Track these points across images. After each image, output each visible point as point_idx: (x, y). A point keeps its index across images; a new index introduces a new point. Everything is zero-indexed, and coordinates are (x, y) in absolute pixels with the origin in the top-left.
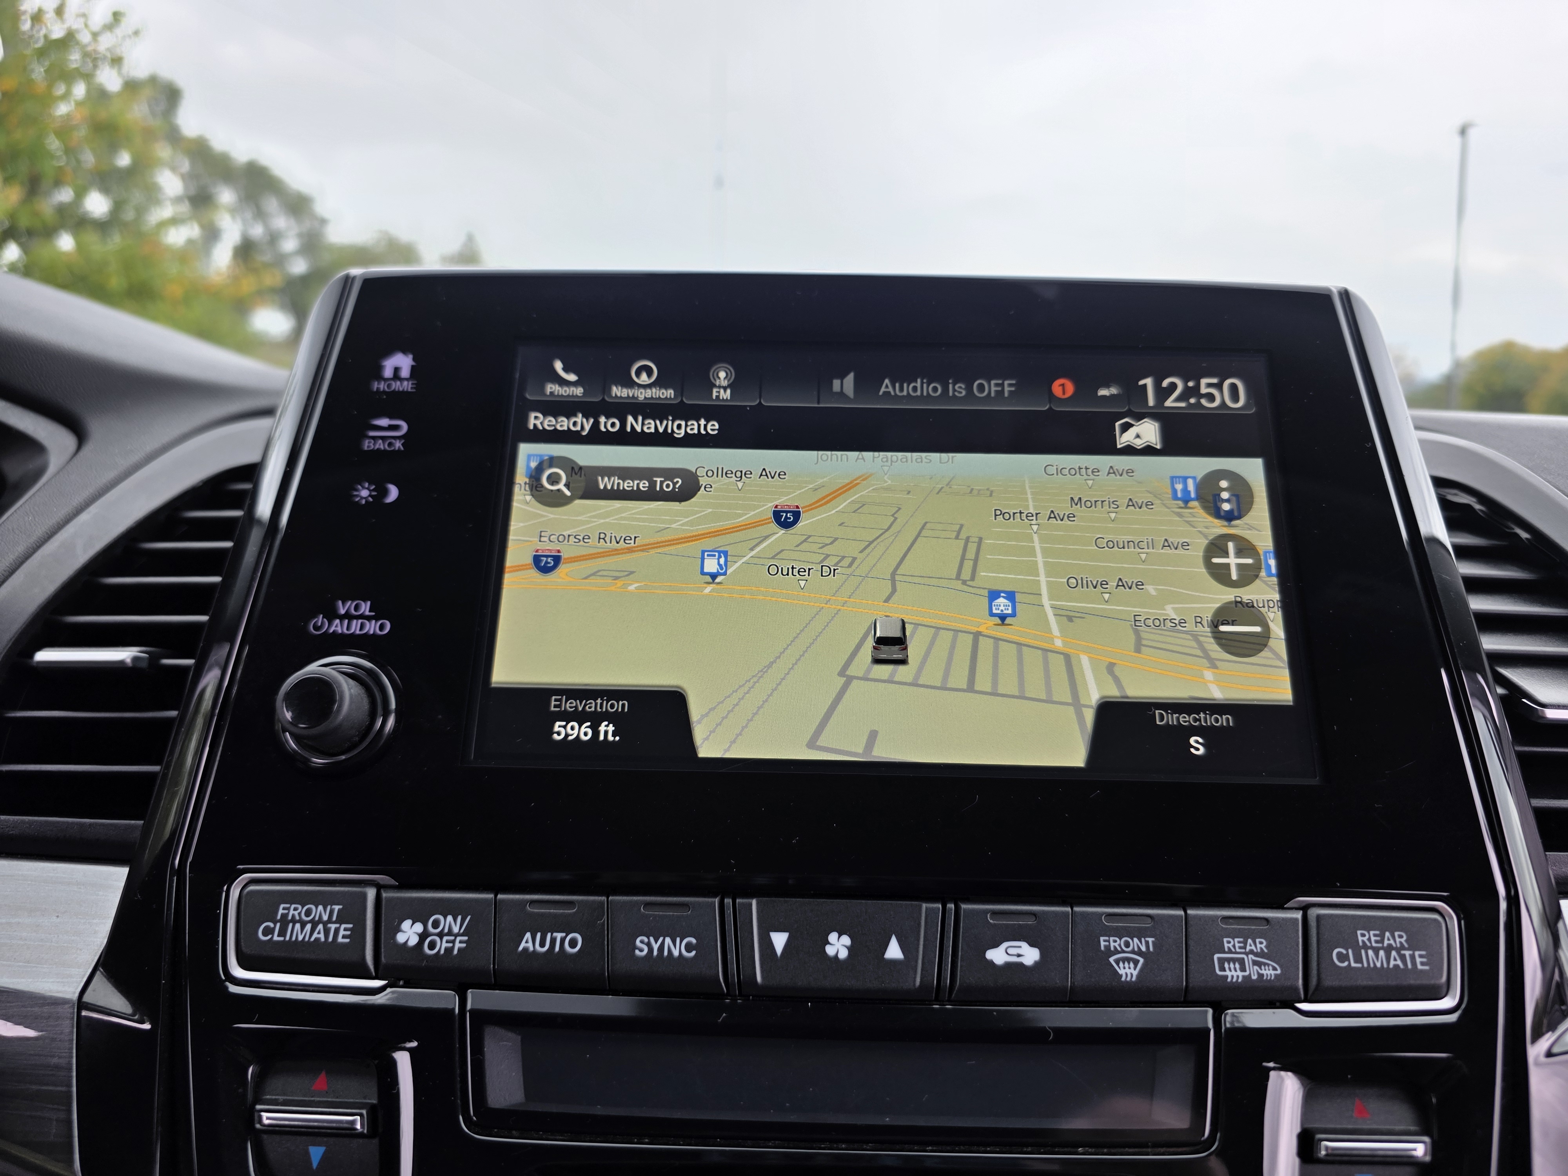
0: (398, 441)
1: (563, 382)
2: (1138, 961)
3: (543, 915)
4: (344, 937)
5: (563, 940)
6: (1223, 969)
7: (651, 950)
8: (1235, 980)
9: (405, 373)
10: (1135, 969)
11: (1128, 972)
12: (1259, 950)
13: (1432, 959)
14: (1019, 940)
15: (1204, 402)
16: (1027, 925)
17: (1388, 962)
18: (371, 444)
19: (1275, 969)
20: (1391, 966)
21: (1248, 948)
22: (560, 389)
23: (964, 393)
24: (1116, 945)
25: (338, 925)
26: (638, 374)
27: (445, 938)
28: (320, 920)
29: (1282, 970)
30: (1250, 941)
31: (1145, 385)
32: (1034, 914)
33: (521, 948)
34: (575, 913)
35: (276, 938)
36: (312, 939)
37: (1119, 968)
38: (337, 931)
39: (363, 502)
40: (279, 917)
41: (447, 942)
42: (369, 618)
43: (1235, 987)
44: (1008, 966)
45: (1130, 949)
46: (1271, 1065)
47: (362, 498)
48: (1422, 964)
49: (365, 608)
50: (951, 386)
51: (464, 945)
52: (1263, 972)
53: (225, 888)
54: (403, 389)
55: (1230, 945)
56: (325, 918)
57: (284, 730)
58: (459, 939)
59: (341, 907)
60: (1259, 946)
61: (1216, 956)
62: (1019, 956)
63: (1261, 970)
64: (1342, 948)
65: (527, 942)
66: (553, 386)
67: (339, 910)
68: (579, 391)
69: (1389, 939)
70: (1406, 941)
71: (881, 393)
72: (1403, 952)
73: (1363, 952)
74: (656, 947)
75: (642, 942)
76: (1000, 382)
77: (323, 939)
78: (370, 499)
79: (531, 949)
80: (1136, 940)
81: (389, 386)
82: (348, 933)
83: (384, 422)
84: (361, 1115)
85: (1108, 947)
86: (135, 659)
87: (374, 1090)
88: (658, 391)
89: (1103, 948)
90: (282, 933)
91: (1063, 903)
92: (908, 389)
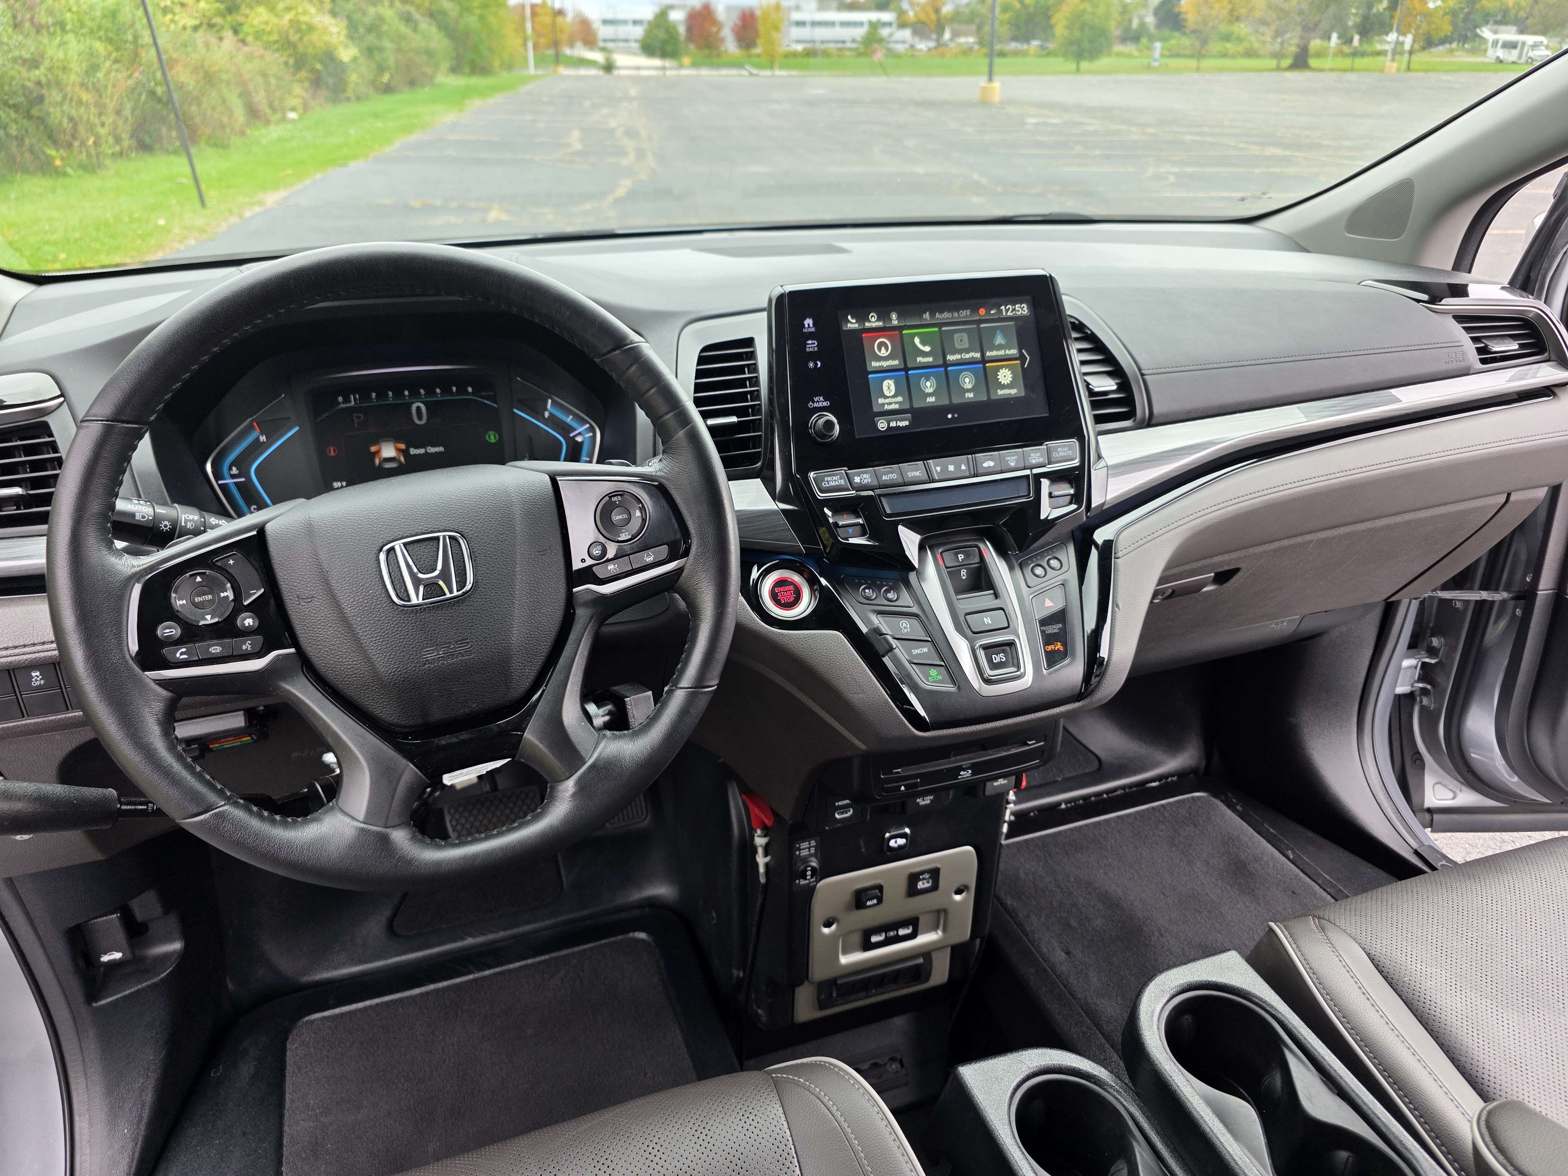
1: (852, 323)
3: (885, 471)
5: (892, 476)
9: (811, 325)
11: (1013, 464)
12: (1038, 455)
13: (1074, 452)
16: (990, 457)
17: (1065, 454)
22: (852, 325)
23: (957, 316)
27: (865, 480)
30: (1036, 453)
31: (1002, 309)
32: (991, 455)
34: (892, 469)
35: (827, 485)
40: (825, 481)
43: (1034, 464)
45: (1012, 459)
46: (1042, 479)
48: (1072, 453)
50: (954, 313)
51: (871, 481)
53: (809, 477)
56: (836, 479)
59: (838, 477)
65: (884, 478)
66: (849, 324)
68: (857, 325)
70: (1068, 449)
71: (936, 317)
72: (1068, 452)
73: (1059, 453)
75: (909, 473)
76: (966, 311)
77: (837, 484)
79: (886, 479)
83: (810, 342)
85: (1007, 460)
86: (737, 420)
88: (878, 323)
91: (996, 451)
92: (943, 315)
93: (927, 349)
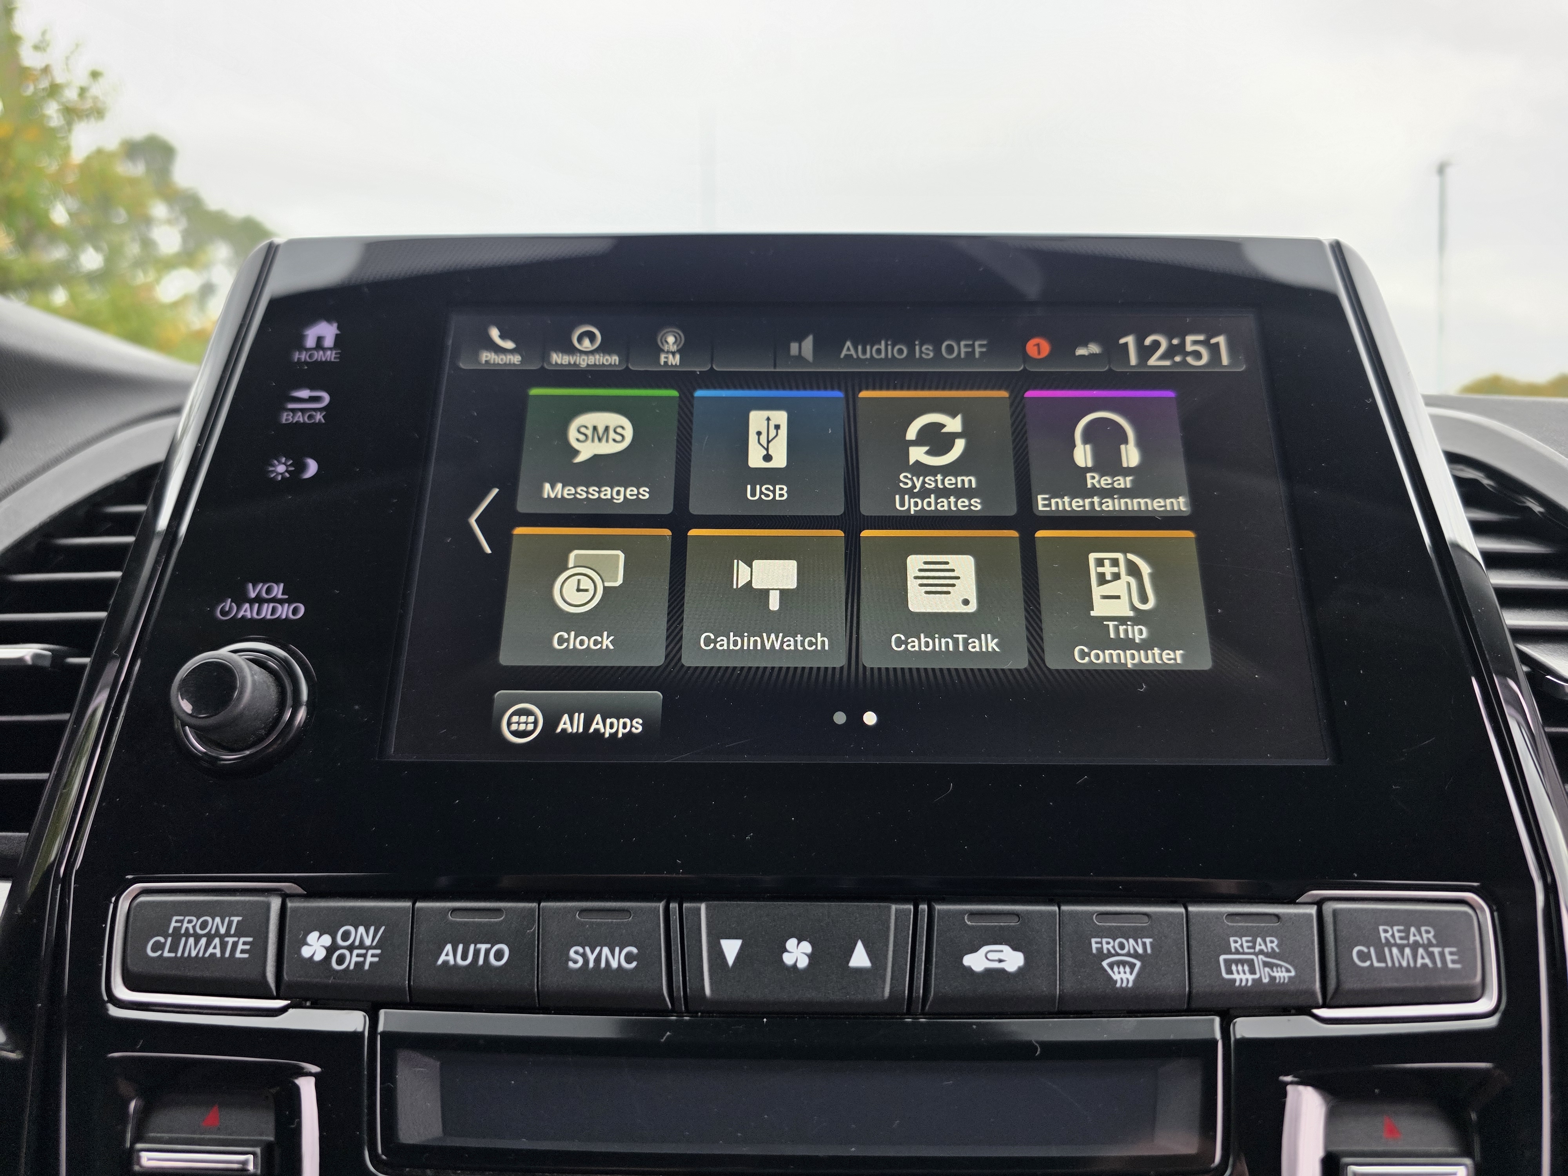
0: (319, 413)
1: (499, 350)
2: (1135, 965)
3: (465, 924)
4: (242, 952)
5: (487, 952)
6: (1230, 972)
7: (586, 961)
9: (329, 342)
10: (1131, 973)
11: (1124, 978)
12: (1270, 950)
13: (1463, 955)
14: (1001, 944)
15: (1190, 360)
16: (1010, 926)
17: (1415, 961)
18: (290, 417)
19: (1288, 971)
20: (1419, 965)
21: (1258, 948)
22: (496, 357)
23: (931, 355)
24: (1110, 947)
25: (236, 939)
26: (580, 340)
27: (356, 952)
28: (217, 933)
29: (1296, 972)
30: (1259, 940)
31: (1126, 344)
32: (1017, 914)
33: (440, 962)
34: (502, 921)
35: (166, 954)
36: (207, 955)
37: (1114, 972)
38: (235, 944)
39: (279, 478)
40: (171, 931)
41: (358, 956)
42: (281, 602)
43: (1243, 992)
44: (988, 972)
45: (1125, 951)
46: (1289, 1079)
47: (278, 474)
48: (1453, 962)
49: (278, 590)
50: (917, 348)
51: (376, 959)
52: (1275, 974)
53: (113, 899)
54: (326, 359)
55: (1238, 945)
56: (223, 931)
57: (184, 724)
58: (371, 952)
59: (240, 918)
60: (1269, 945)
61: (1222, 958)
62: (1000, 961)
63: (1273, 972)
64: (1363, 945)
65: (447, 955)
66: (488, 354)
67: (238, 923)
68: (516, 359)
69: (1414, 935)
70: (1434, 937)
71: (842, 356)
72: (1431, 949)
73: (1386, 950)
74: (592, 958)
75: (576, 952)
76: (971, 343)
77: (219, 955)
78: (287, 475)
79: (452, 962)
80: (1131, 941)
81: (311, 356)
82: (248, 947)
83: (304, 394)
84: (254, 1154)
85: (1100, 950)
86: (36, 656)
87: (271, 1126)
88: (602, 358)
89: (1094, 951)
90: (174, 948)
91: (1050, 902)
92: (871, 352)
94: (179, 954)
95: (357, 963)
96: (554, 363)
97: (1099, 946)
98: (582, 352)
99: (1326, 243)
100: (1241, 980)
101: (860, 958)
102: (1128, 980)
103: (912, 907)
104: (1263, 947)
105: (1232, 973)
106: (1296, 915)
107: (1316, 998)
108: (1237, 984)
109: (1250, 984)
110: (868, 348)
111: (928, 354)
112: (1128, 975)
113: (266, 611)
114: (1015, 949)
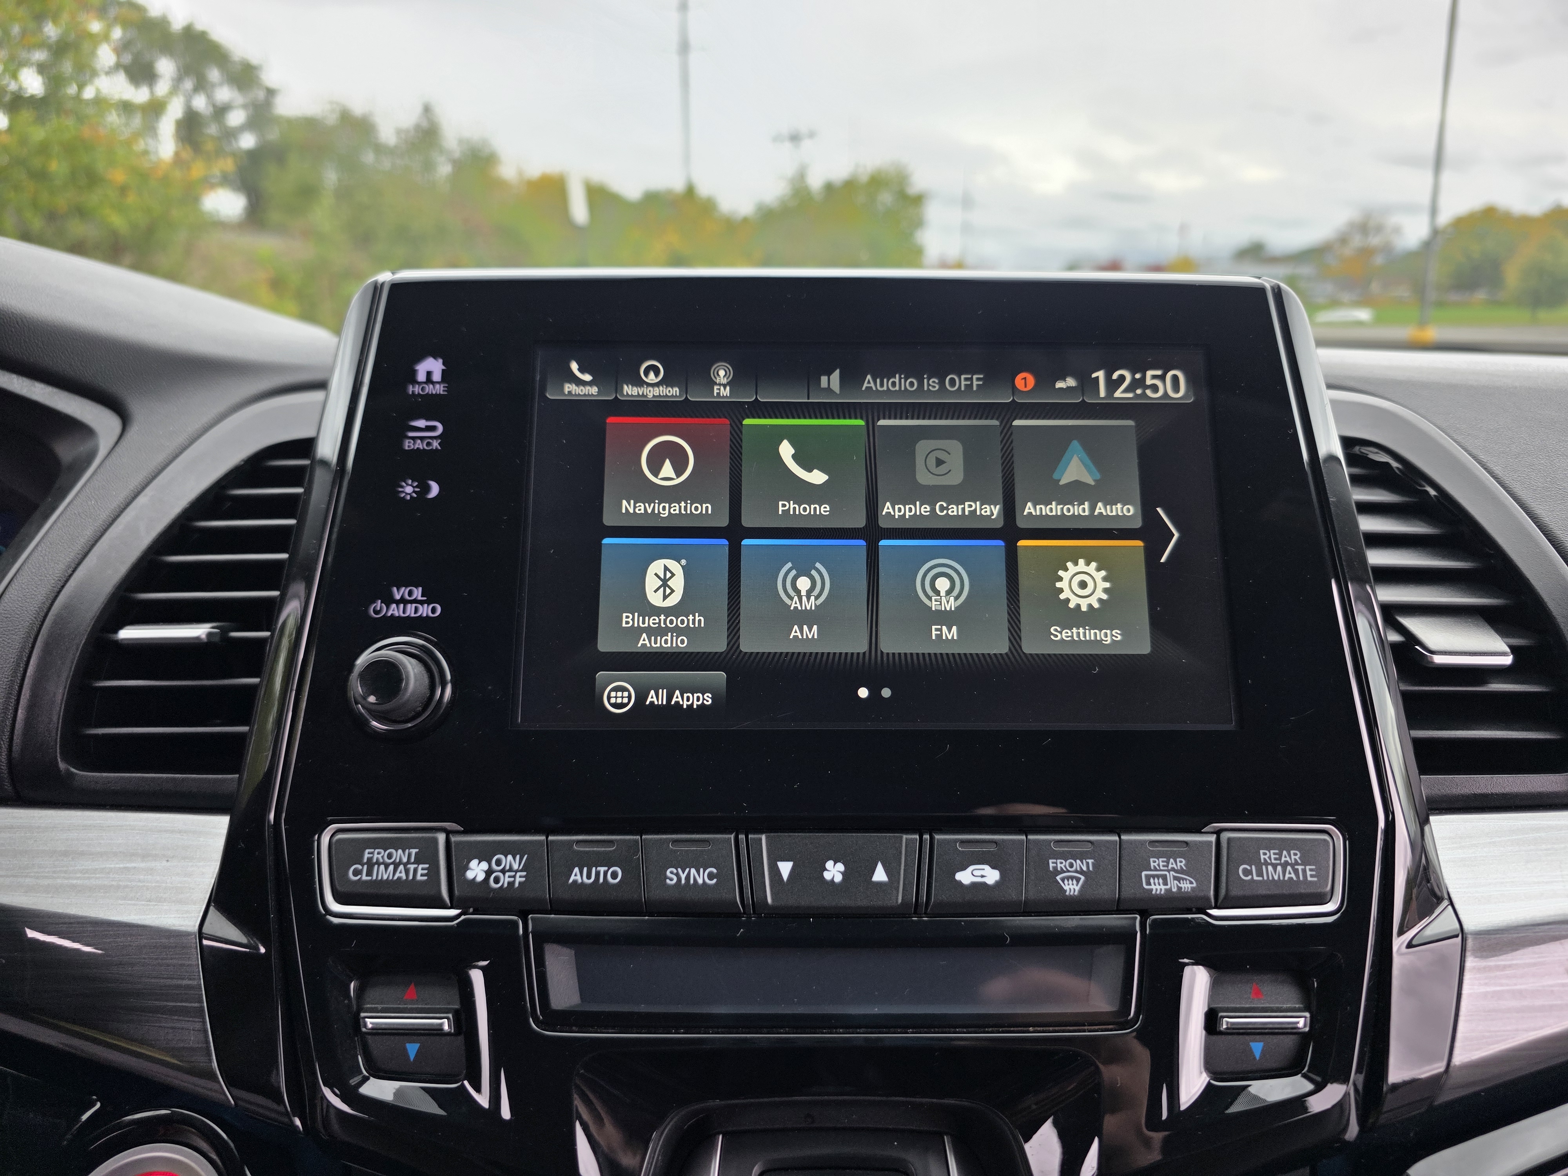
0: (435, 441)
1: (580, 382)
2: (1080, 878)
3: (587, 852)
4: (422, 875)
5: (606, 873)
6: (1149, 884)
7: (679, 879)
8: (1158, 892)
9: (437, 377)
10: (1077, 885)
11: (1072, 888)
12: (1179, 868)
13: (1320, 873)
15: (1149, 392)
16: (990, 851)
17: (1284, 876)
18: (411, 444)
19: (1191, 883)
20: (1286, 878)
21: (1170, 866)
22: (577, 388)
23: (937, 387)
24: (1062, 866)
25: (416, 866)
26: (646, 373)
27: (507, 874)
28: (401, 861)
29: (1197, 883)
30: (1172, 860)
31: (1097, 378)
32: (995, 842)
33: (571, 881)
34: (614, 850)
35: (365, 878)
36: (396, 878)
38: (415, 870)
39: (408, 497)
40: (365, 860)
41: (509, 877)
42: (422, 603)
43: (1158, 898)
44: (974, 885)
45: (1074, 869)
46: (1186, 960)
47: (407, 494)
48: (1312, 876)
49: (418, 593)
50: (925, 381)
51: (523, 879)
52: (1182, 885)
53: (316, 837)
54: (436, 392)
55: (1155, 864)
56: (405, 860)
57: (357, 703)
58: (519, 874)
59: (417, 850)
60: (1179, 864)
61: (1144, 873)
62: (983, 876)
63: (1180, 883)
64: (1247, 865)
65: (576, 875)
66: (570, 385)
67: (416, 853)
68: (593, 390)
69: (1285, 857)
70: (1300, 858)
71: (864, 388)
72: (1296, 867)
73: (1264, 867)
74: (683, 876)
75: (672, 873)
76: (970, 376)
77: (404, 878)
78: (414, 495)
79: (580, 881)
80: (1078, 861)
81: (423, 389)
82: (426, 872)
83: (421, 423)
84: (448, 1018)
85: (1055, 868)
86: (209, 635)
87: (457, 997)
88: (665, 389)
89: (1051, 869)
90: (369, 873)
91: (1020, 832)
92: (887, 384)
93: (817, 477)
94: (374, 878)
95: (509, 883)
96: (625, 394)
97: (1055, 865)
98: (649, 385)
99: (1268, 286)
100: (1157, 890)
101: (880, 875)
102: (1074, 889)
103: (918, 837)
104: (1174, 866)
105: (1150, 885)
106: (1200, 842)
107: (1210, 902)
108: (1154, 892)
109: (1163, 892)
110: (885, 380)
111: (934, 387)
112: (1075, 886)
113: (410, 610)
114: (993, 868)
